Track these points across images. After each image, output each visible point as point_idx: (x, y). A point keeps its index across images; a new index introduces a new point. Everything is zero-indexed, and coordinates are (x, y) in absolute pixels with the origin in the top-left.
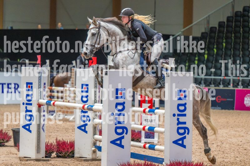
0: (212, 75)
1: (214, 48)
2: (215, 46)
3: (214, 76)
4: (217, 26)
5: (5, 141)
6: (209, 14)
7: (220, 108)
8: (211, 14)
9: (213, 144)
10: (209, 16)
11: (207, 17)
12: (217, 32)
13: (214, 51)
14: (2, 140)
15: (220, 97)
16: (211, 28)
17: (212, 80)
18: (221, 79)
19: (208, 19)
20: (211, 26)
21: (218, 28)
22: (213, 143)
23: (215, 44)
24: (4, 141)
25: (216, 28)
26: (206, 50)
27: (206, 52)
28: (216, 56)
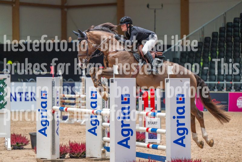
0: (208, 80)
1: (208, 56)
2: (210, 54)
3: (209, 81)
4: (211, 36)
5: (23, 144)
6: (203, 26)
8: (205, 26)
10: (203, 27)
11: (201, 29)
12: (211, 42)
13: (209, 59)
14: (21, 143)
15: (215, 100)
16: (206, 38)
17: (208, 84)
18: (215, 84)
19: (202, 30)
20: (205, 36)
21: (211, 38)
23: (210, 52)
24: (22, 144)
25: (210, 38)
26: (201, 58)
27: (202, 60)
28: (210, 63)
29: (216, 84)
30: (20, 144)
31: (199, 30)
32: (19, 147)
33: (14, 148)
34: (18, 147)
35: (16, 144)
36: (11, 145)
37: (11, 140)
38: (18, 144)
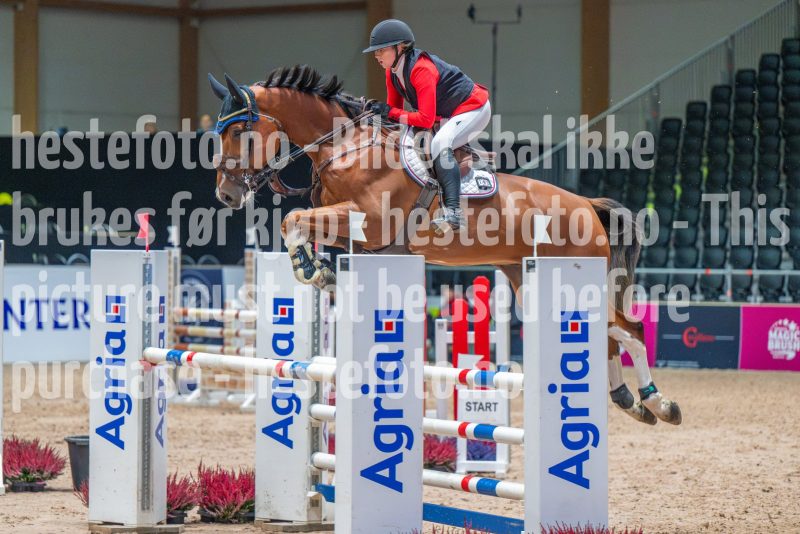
0: (671, 263)
1: (673, 181)
2: (678, 177)
3: (676, 267)
4: (682, 115)
5: (45, 474)
6: (658, 80)
7: (696, 364)
8: (663, 81)
9: (674, 473)
10: (658, 85)
11: (651, 90)
12: (682, 135)
13: (675, 192)
14: (38, 471)
15: (695, 331)
16: (666, 121)
17: (671, 278)
18: (696, 276)
19: (654, 92)
20: (663, 115)
21: (684, 122)
22: (674, 470)
23: (678, 171)
24: (42, 473)
25: (679, 121)
26: (650, 188)
27: (652, 195)
28: (681, 207)
29: (699, 277)
30: (36, 475)
31: (645, 94)
32: (33, 484)
33: (13, 488)
34: (28, 485)
35: (21, 474)
36: (5, 478)
37: (4, 458)
38: (26, 473)
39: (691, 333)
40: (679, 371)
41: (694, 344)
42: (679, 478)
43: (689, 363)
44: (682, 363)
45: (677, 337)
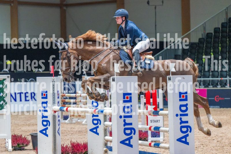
0: (210, 76)
1: (211, 52)
2: (212, 50)
3: (212, 78)
5: (24, 145)
6: (205, 22)
7: (219, 107)
8: (207, 22)
9: (214, 140)
11: (203, 24)
12: (213, 38)
13: (211, 55)
14: (22, 144)
15: (218, 97)
16: (208, 34)
17: (211, 81)
19: (204, 26)
20: (207, 32)
21: (213, 34)
23: (212, 48)
25: (212, 33)
29: (219, 80)
30: (21, 145)
31: (201, 25)
32: (21, 148)
33: (15, 149)
34: (19, 148)
36: (12, 146)
37: (12, 140)
38: (18, 145)
39: (217, 97)
40: (214, 109)
41: (218, 101)
42: (215, 141)
43: (217, 106)
44: (215, 106)
45: (213, 99)
